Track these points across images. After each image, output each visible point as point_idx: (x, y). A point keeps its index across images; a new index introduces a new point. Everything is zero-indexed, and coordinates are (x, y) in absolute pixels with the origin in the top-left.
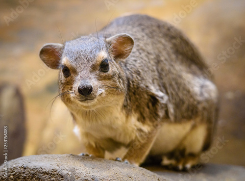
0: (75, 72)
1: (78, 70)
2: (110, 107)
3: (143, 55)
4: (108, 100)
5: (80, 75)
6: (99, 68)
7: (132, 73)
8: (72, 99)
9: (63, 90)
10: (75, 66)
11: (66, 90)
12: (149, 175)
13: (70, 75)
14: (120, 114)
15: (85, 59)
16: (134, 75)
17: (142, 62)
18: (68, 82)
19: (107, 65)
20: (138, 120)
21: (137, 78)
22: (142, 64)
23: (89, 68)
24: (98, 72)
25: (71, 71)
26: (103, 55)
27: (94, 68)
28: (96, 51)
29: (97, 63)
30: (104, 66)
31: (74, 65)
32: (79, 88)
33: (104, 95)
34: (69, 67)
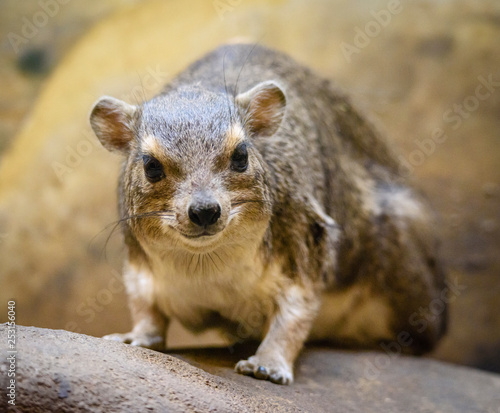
0: (177, 171)
1: (186, 168)
2: (238, 245)
3: (298, 131)
4: (240, 232)
5: (191, 179)
6: (229, 163)
7: (276, 170)
8: (165, 230)
9: (141, 208)
10: (177, 159)
11: (149, 210)
12: (185, 374)
13: (165, 176)
14: (255, 260)
15: (200, 144)
16: (279, 175)
17: (296, 147)
18: (156, 193)
19: (245, 157)
20: (284, 271)
21: (286, 182)
22: (297, 152)
23: (211, 165)
24: (227, 172)
25: (167, 171)
26: (237, 133)
27: (219, 164)
28: (220, 124)
29: (227, 152)
30: (238, 158)
31: (173, 155)
32: (191, 210)
33: (237, 222)
34: (163, 160)
